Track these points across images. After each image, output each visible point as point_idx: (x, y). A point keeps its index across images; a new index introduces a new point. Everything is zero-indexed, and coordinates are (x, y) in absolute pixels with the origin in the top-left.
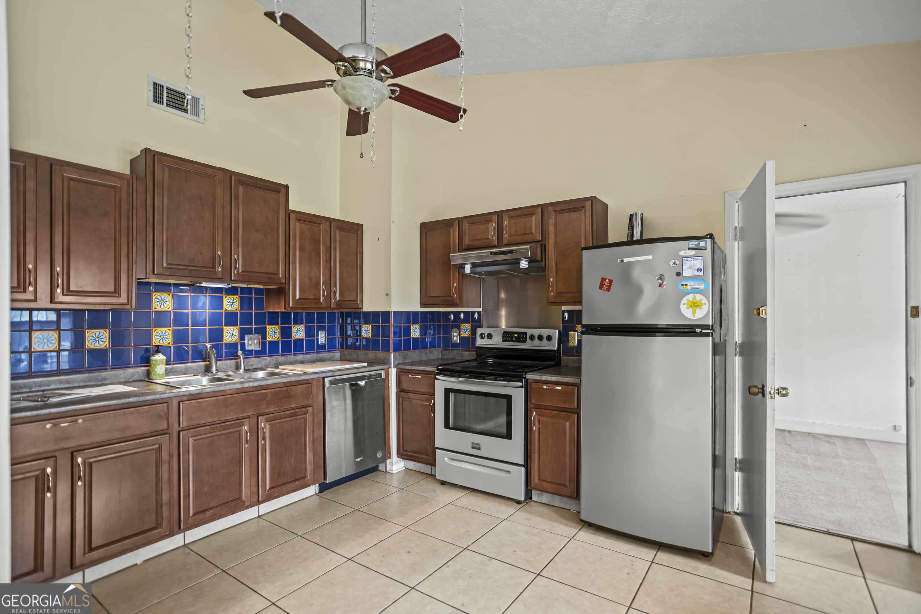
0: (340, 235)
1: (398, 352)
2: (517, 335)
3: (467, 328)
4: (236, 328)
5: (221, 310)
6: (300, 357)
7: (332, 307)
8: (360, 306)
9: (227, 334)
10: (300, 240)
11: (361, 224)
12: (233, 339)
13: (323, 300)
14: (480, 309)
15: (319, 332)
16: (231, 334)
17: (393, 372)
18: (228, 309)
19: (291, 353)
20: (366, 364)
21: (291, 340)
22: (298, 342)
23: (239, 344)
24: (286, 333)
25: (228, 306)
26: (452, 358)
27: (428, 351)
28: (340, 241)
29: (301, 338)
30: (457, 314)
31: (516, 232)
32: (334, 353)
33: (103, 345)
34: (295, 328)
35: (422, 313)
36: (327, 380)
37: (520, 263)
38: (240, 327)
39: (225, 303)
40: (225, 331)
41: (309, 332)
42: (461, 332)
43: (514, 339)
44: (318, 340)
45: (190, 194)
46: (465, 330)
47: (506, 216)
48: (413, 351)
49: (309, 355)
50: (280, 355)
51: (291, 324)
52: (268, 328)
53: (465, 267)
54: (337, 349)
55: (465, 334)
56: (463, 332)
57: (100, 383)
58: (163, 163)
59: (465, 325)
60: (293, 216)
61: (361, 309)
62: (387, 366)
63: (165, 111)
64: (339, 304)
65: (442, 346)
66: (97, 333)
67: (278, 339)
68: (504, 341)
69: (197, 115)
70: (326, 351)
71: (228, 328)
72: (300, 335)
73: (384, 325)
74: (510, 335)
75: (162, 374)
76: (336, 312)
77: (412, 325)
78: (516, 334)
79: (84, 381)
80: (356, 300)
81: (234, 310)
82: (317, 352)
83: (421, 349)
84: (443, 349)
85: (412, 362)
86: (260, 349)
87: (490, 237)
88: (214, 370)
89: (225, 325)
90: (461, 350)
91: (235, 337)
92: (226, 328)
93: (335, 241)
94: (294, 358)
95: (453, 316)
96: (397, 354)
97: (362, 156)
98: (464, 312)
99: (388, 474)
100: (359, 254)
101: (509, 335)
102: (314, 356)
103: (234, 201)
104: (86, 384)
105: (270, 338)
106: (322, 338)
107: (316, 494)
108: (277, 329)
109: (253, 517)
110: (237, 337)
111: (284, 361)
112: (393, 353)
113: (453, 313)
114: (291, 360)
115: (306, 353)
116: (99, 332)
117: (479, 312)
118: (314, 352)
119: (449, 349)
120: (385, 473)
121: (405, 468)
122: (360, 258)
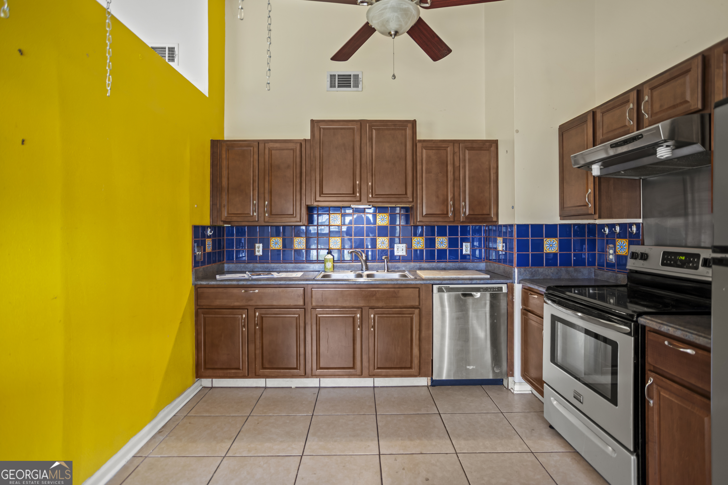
0: (469, 154)
1: (524, 267)
2: (683, 258)
3: (623, 244)
4: (387, 238)
5: (375, 225)
6: (442, 265)
7: (461, 221)
8: (495, 219)
9: (379, 243)
10: (427, 164)
11: (496, 140)
12: (384, 246)
13: (451, 215)
14: (640, 221)
15: (464, 244)
16: (383, 243)
17: (518, 288)
18: (380, 224)
19: (434, 261)
20: (489, 276)
21: (435, 250)
22: (442, 252)
23: (389, 251)
24: (431, 243)
25: (380, 221)
26: (606, 280)
27: (571, 269)
28: (469, 160)
29: (444, 248)
30: (612, 226)
31: (661, 106)
32: (478, 264)
33: (303, 247)
34: (439, 239)
35: (561, 225)
36: (435, 287)
37: (656, 151)
38: (390, 238)
39: (378, 220)
40: (378, 241)
41: (453, 243)
42: (617, 250)
43: (679, 263)
44: (462, 251)
45: (337, 144)
46: (622, 247)
47: (648, 88)
48: (546, 267)
49: (452, 263)
50: (424, 261)
51: (435, 236)
52: (413, 239)
53: (592, 168)
54: (483, 260)
55: (621, 252)
56: (619, 249)
57: (300, 270)
58: (320, 127)
59: (621, 241)
60: (419, 145)
61: (496, 222)
62: (511, 281)
63: (337, 91)
64: (471, 218)
65: (596, 264)
66: (300, 240)
67: (422, 248)
68: (663, 264)
69: (357, 87)
70: (471, 261)
71: (380, 238)
72: (444, 246)
73: (520, 238)
74: (673, 257)
75: (329, 269)
76: (481, 226)
77: (545, 239)
78: (682, 256)
79: (293, 268)
80: (489, 213)
81: (385, 224)
82: (460, 261)
83: (560, 266)
84: (598, 268)
85: (544, 279)
86: (406, 255)
87: (627, 124)
88: (364, 269)
89: (378, 236)
90: (618, 271)
91: (386, 245)
92: (379, 238)
93: (465, 160)
94: (436, 265)
95: (607, 229)
96: (522, 269)
97: (394, 77)
98: (620, 225)
99: (509, 392)
100: (493, 169)
101: (671, 257)
102: (456, 265)
103: (369, 142)
104: (293, 270)
105: (415, 247)
106: (466, 249)
107: (428, 386)
108: (421, 240)
109: (370, 386)
110: (387, 245)
111: (427, 266)
112: (517, 268)
113: (608, 225)
114: (433, 267)
115: (449, 261)
116: (300, 239)
117: (638, 225)
118: (458, 261)
119: (604, 269)
120: (507, 390)
121: (532, 392)
122: (493, 173)
